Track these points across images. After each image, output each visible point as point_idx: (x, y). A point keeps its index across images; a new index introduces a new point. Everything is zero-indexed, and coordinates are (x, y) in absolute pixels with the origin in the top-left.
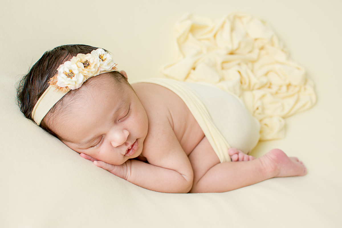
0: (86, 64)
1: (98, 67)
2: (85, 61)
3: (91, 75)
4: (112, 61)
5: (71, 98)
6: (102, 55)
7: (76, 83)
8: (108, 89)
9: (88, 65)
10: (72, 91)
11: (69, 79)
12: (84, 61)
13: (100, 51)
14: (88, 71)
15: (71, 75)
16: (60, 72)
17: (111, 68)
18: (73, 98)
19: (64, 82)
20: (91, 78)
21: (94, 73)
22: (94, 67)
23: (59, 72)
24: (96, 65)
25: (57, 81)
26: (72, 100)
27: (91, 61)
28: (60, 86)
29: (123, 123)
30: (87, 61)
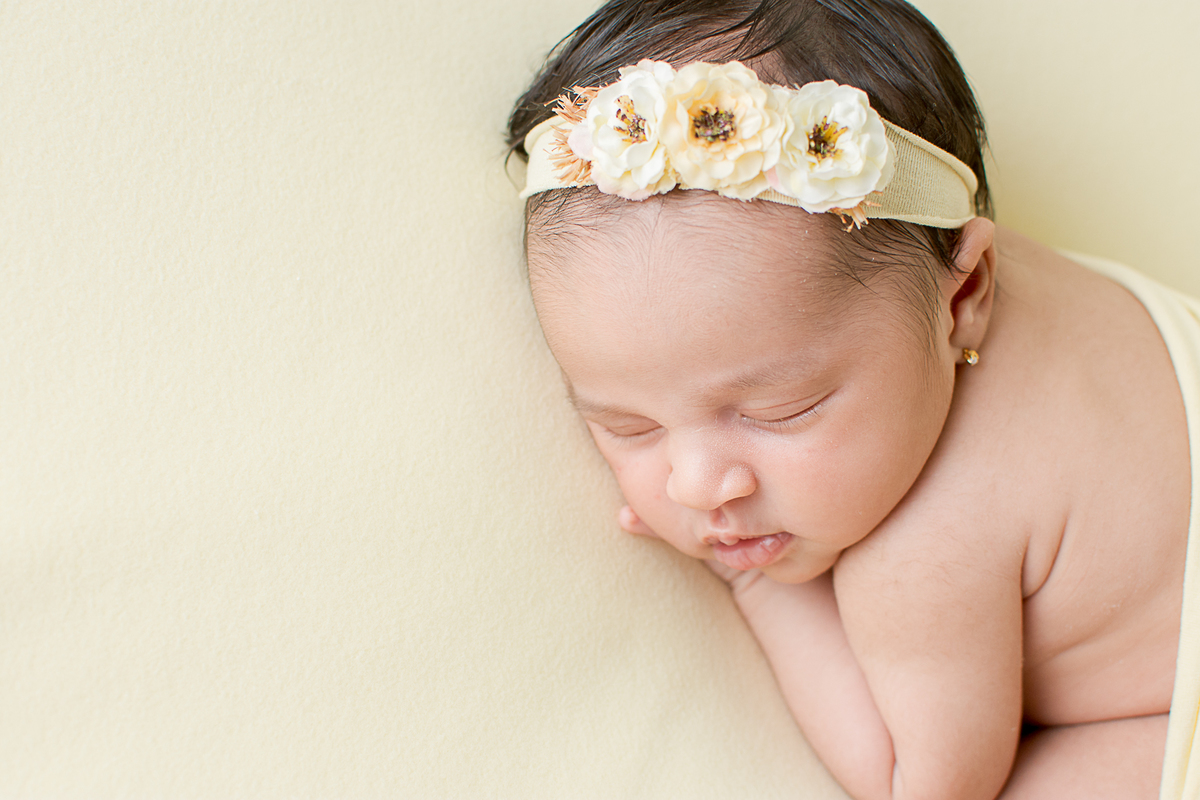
5: (590, 216)
7: (626, 174)
8: (744, 279)
9: (727, 135)
10: (597, 193)
24: (760, 153)
29: (755, 438)
30: (733, 117)
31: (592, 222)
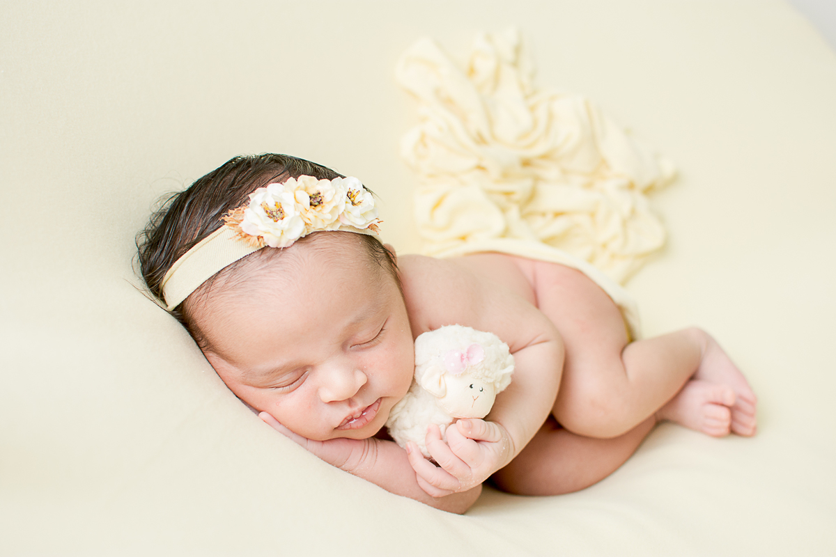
0: (316, 201)
1: (340, 213)
2: (315, 192)
3: (319, 226)
4: (373, 211)
6: (354, 193)
7: (282, 233)
9: (320, 202)
10: (268, 249)
11: (271, 221)
12: (313, 192)
13: (353, 183)
14: (315, 216)
15: (275, 214)
16: (254, 201)
17: (366, 224)
18: (266, 265)
19: (257, 225)
20: (318, 232)
21: (327, 223)
22: (332, 212)
23: (251, 202)
24: (336, 207)
25: (242, 220)
26: (262, 269)
27: (327, 197)
28: (246, 231)
29: (360, 354)
30: (319, 193)
31: (263, 266)
